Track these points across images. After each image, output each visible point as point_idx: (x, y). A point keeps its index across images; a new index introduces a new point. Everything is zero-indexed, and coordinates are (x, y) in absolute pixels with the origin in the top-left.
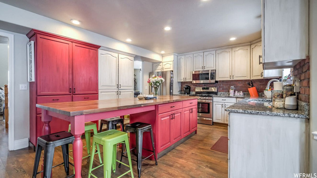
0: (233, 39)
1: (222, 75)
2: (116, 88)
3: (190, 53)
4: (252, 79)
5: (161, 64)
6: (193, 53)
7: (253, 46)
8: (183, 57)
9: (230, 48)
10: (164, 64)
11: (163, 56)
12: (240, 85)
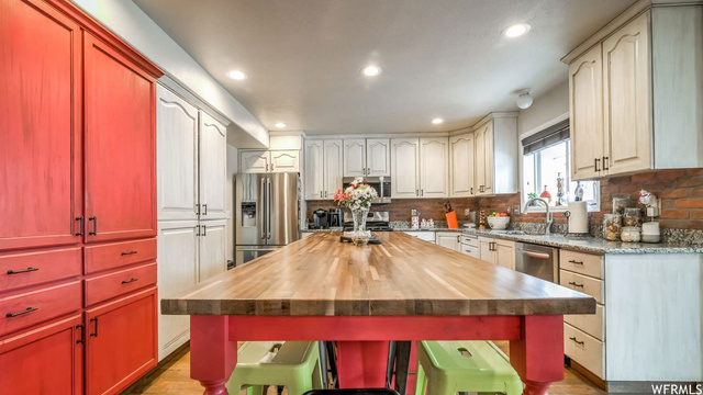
0: (437, 121)
1: (403, 189)
2: (193, 214)
3: (335, 137)
4: (452, 196)
5: (266, 154)
6: (343, 137)
7: (453, 140)
8: (319, 143)
9: (416, 137)
10: (274, 154)
11: (271, 134)
12: (427, 207)
